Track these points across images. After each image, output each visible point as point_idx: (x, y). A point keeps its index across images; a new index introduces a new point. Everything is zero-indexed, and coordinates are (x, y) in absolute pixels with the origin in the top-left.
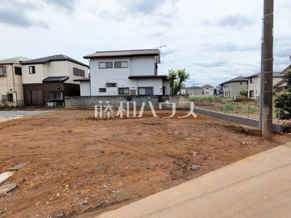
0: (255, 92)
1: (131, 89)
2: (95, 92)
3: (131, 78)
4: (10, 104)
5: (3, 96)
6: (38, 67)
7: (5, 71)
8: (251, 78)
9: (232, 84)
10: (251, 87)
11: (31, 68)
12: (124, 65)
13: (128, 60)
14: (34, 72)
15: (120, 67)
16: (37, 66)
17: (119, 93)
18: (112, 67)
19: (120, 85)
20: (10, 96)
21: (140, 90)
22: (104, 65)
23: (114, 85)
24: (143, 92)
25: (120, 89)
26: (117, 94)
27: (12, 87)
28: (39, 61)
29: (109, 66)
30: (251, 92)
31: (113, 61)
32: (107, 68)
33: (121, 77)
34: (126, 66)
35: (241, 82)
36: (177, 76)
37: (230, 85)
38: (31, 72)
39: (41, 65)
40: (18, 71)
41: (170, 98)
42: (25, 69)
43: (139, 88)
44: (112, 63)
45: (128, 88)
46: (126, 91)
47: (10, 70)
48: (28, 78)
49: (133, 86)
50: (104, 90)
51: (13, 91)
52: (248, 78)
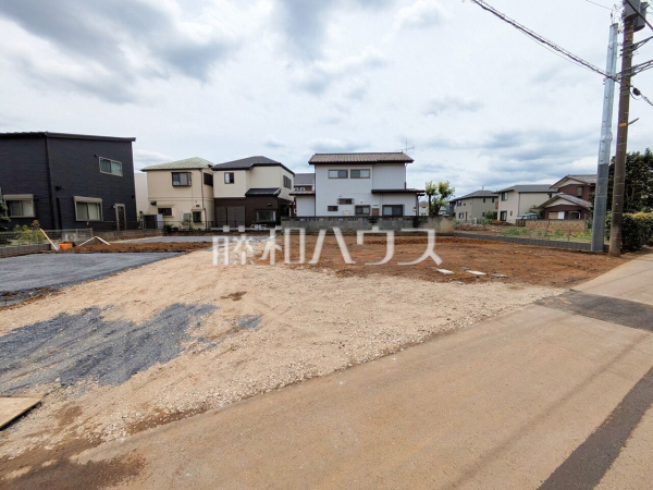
0: (509, 213)
1: (372, 207)
2: (322, 211)
3: (375, 192)
4: (195, 227)
5: (186, 215)
6: (239, 175)
7: (189, 179)
8: (503, 193)
9: (471, 201)
10: (502, 206)
11: (227, 176)
12: (364, 174)
13: (370, 167)
14: (232, 181)
15: (359, 177)
16: (237, 174)
17: (356, 213)
18: (347, 177)
19: (358, 202)
20: (197, 215)
21: (386, 209)
22: (335, 174)
23: (349, 201)
24: (389, 212)
25: (357, 207)
26: (353, 214)
27: (200, 203)
28: (240, 166)
29: (342, 176)
30: (502, 213)
31: (349, 168)
32: (339, 177)
33: (360, 190)
34: (367, 175)
35: (484, 198)
36: (437, 191)
37: (467, 202)
38: (228, 180)
39: (244, 172)
40: (209, 180)
41: (429, 219)
42: (219, 177)
43: (384, 206)
44: (347, 171)
45: (368, 206)
46: (365, 211)
47: (197, 178)
48: (223, 189)
49: (376, 203)
50: (334, 208)
51: (201, 207)
52: (499, 193)
